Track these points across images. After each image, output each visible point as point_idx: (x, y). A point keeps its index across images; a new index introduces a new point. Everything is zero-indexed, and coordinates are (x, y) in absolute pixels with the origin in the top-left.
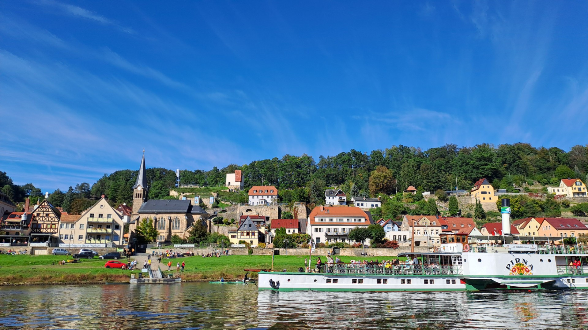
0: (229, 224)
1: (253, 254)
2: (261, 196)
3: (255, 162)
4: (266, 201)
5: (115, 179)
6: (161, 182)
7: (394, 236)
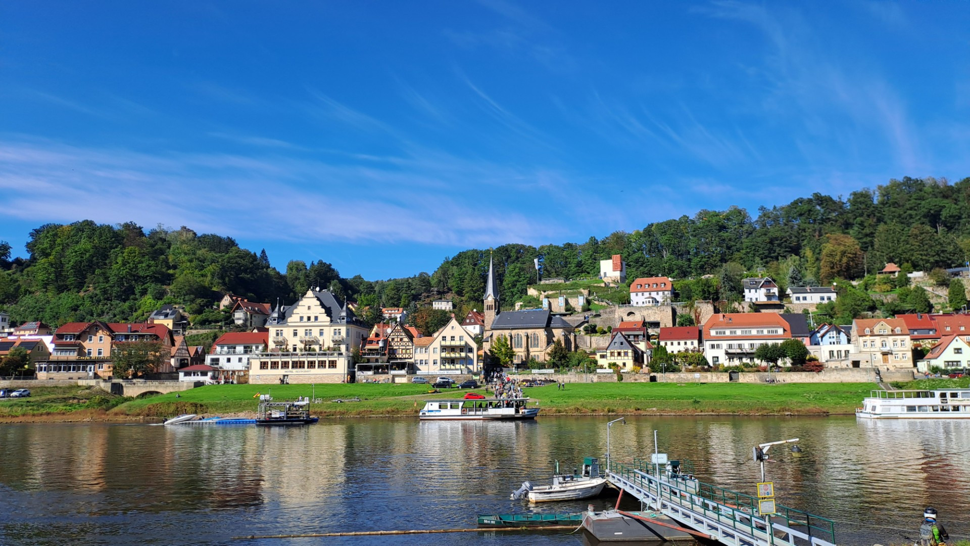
0: (605, 332)
1: (623, 381)
2: (648, 293)
3: (652, 225)
4: (655, 299)
5: (459, 264)
6: (519, 265)
7: (830, 351)
